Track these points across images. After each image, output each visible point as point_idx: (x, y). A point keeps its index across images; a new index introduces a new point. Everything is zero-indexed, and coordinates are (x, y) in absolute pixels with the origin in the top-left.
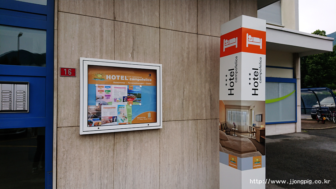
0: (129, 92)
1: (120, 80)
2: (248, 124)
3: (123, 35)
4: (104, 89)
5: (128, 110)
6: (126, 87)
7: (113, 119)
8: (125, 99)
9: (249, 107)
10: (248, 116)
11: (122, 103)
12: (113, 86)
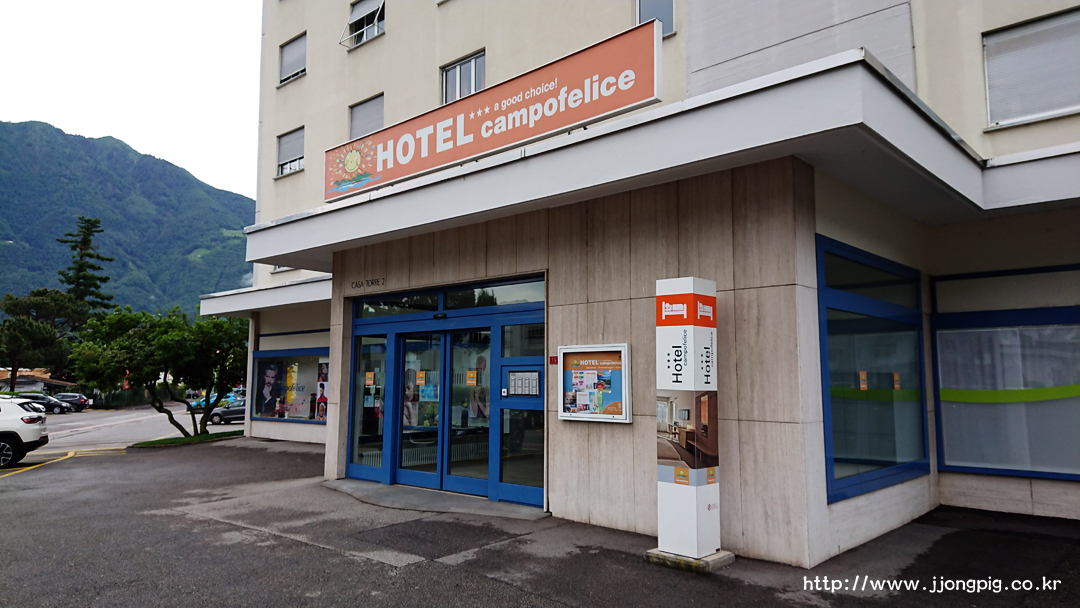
0: (599, 377)
1: (592, 366)
2: (667, 421)
3: (595, 316)
4: (579, 375)
5: (599, 398)
6: (596, 372)
7: (586, 407)
8: (596, 386)
9: (668, 398)
10: (667, 410)
11: (593, 390)
12: (585, 372)
